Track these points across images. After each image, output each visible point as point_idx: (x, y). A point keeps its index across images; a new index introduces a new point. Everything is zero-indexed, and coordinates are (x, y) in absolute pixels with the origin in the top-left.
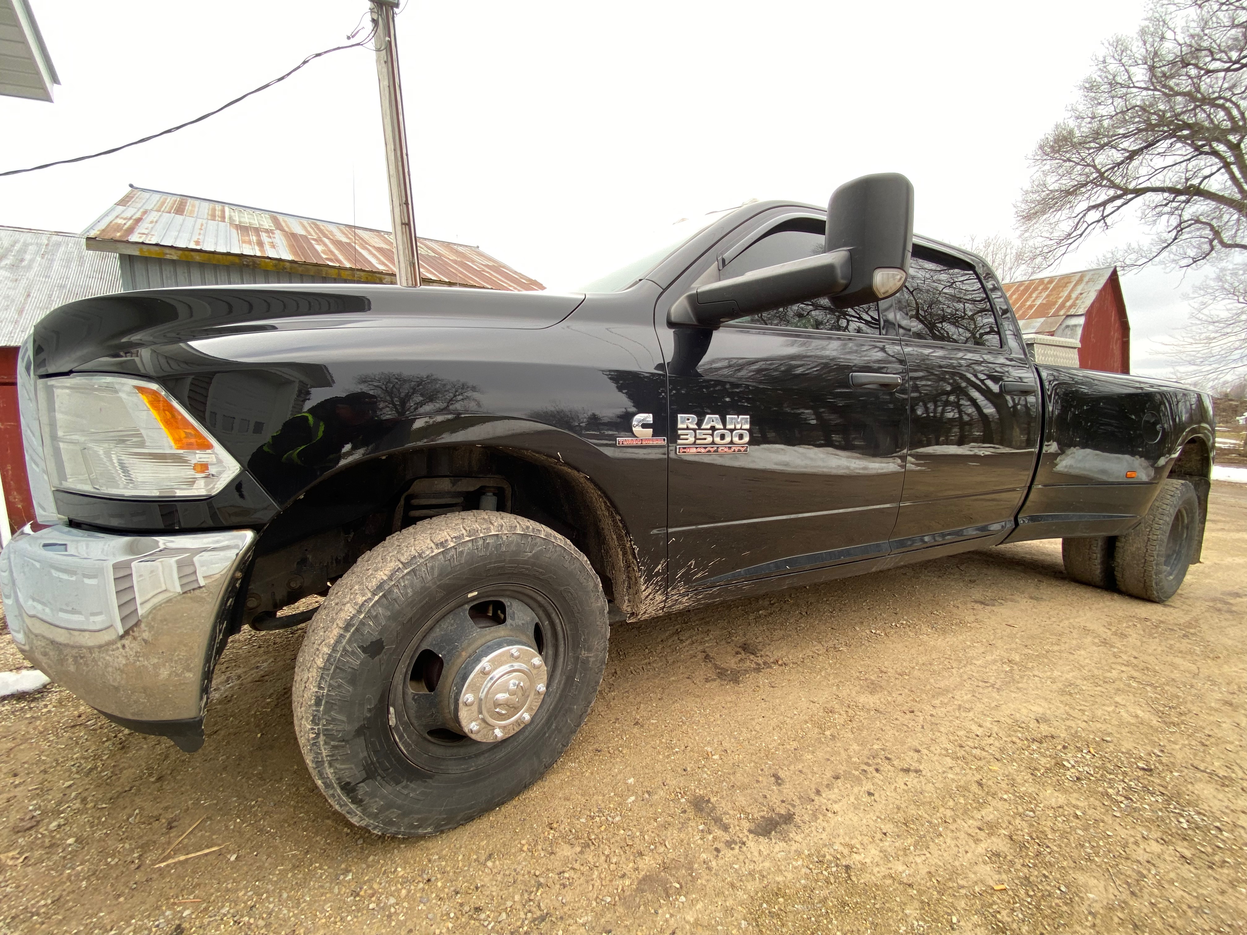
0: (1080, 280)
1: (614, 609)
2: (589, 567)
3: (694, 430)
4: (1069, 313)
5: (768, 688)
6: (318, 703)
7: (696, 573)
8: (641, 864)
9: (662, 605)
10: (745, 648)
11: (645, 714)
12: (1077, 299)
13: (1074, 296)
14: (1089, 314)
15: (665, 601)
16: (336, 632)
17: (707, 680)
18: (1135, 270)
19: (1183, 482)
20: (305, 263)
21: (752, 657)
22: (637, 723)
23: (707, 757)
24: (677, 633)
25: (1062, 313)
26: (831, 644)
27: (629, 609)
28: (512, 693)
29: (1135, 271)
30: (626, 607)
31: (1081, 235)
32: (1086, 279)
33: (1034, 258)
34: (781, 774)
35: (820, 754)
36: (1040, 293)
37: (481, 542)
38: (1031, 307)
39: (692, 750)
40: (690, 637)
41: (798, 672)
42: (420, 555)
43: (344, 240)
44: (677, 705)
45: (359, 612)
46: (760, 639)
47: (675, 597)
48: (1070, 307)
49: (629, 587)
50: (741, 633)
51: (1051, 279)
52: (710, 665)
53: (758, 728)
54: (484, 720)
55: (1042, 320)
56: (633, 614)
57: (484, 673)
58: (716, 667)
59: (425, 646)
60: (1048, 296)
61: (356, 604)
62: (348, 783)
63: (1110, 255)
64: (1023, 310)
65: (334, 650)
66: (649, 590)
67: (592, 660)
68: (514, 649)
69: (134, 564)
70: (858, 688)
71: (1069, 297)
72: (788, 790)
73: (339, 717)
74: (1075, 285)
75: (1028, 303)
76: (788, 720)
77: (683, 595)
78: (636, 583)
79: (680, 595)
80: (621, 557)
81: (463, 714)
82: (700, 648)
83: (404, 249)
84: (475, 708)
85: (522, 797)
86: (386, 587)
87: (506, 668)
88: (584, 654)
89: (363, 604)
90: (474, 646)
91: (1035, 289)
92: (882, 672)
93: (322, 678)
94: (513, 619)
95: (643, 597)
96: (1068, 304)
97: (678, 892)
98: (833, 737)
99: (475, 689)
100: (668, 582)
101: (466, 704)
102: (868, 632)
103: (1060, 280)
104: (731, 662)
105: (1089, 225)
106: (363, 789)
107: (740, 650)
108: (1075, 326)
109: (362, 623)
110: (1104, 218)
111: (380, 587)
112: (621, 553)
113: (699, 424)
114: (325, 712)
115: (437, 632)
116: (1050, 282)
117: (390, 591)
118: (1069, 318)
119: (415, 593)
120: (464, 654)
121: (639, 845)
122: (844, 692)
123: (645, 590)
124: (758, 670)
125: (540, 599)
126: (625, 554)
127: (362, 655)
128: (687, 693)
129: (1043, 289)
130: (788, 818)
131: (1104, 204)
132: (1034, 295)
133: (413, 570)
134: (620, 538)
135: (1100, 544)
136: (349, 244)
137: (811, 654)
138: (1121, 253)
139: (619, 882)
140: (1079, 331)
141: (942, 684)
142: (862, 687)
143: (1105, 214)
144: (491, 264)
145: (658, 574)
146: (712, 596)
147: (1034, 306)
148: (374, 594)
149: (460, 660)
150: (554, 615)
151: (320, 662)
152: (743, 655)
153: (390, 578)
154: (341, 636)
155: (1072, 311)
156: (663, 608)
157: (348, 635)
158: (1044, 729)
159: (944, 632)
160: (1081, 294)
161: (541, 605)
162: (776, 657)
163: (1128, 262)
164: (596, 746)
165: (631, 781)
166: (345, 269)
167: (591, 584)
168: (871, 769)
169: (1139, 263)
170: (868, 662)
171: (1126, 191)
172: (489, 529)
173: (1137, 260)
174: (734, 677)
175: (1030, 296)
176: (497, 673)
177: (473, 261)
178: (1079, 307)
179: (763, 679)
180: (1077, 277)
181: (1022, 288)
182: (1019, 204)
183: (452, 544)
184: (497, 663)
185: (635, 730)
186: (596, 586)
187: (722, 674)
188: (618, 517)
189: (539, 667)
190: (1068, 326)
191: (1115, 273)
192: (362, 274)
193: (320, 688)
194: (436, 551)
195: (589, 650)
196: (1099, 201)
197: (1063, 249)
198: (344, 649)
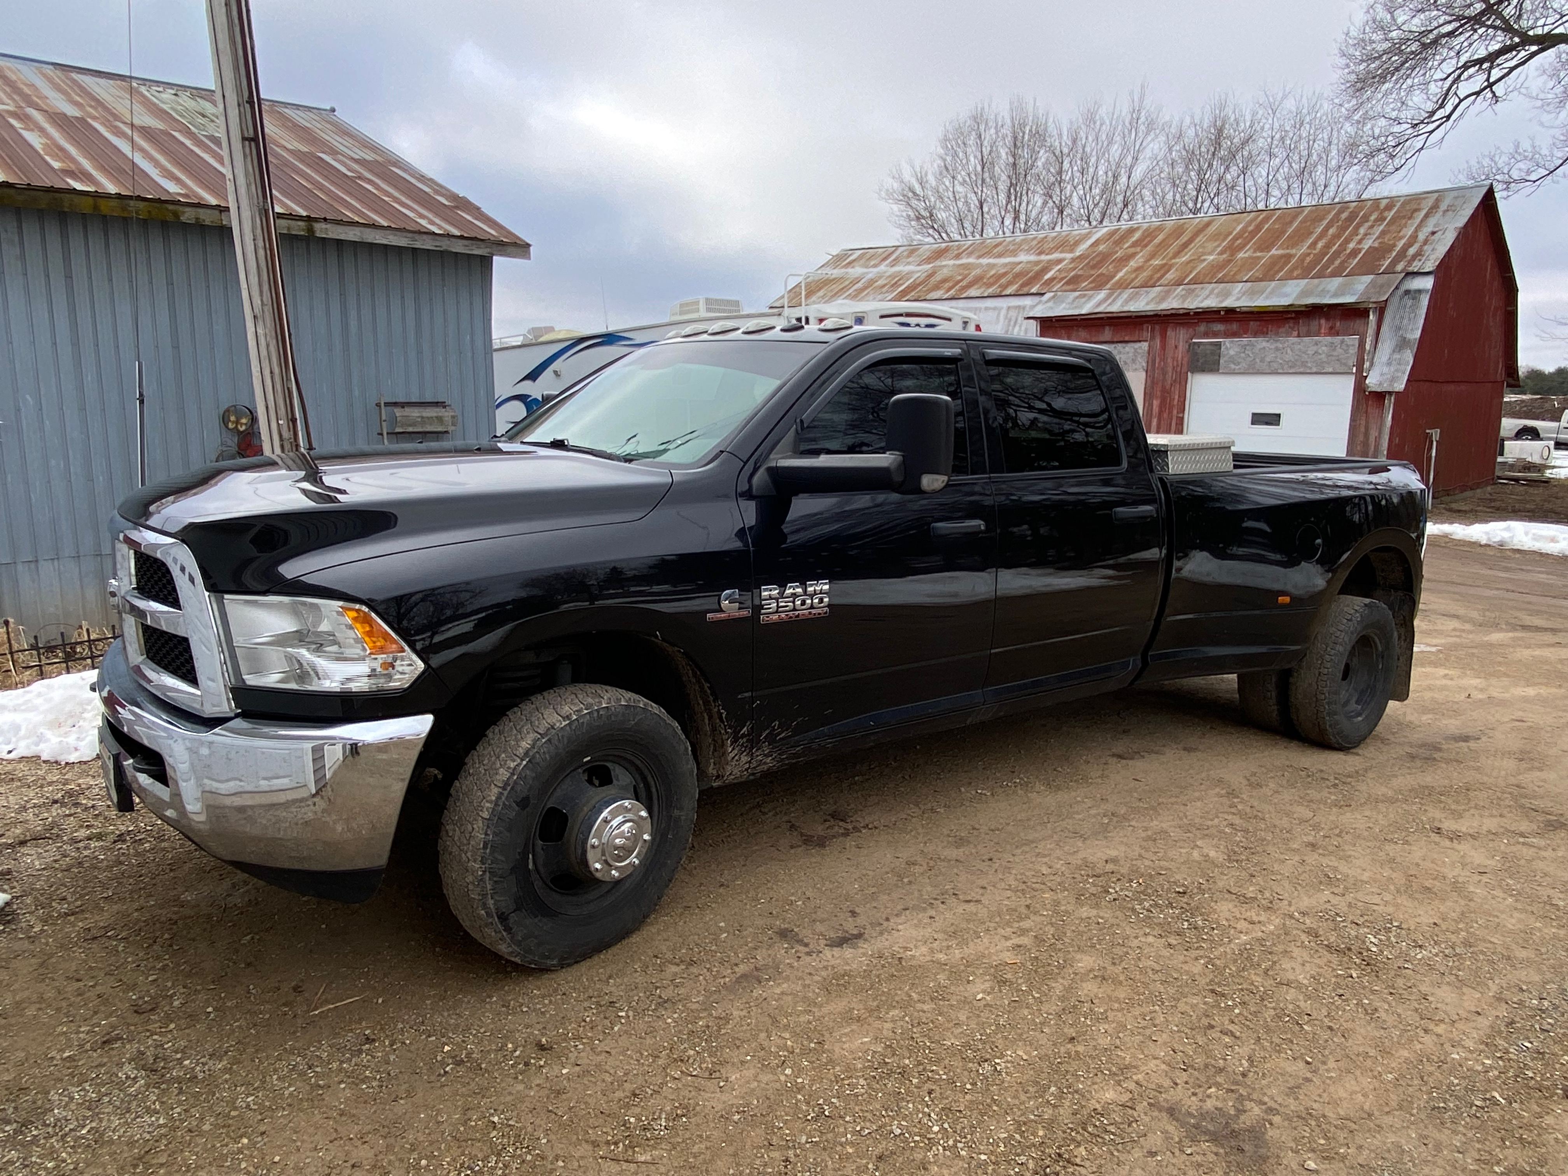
0: (1435, 207)
1: (702, 774)
2: (679, 731)
3: (777, 599)
4: (1410, 269)
5: (853, 849)
6: (485, 847)
7: (779, 734)
8: (737, 969)
9: (747, 766)
10: (835, 815)
11: (729, 878)
12: (1426, 242)
13: (1421, 236)
14: (1443, 271)
15: (750, 762)
16: (495, 791)
17: (792, 847)
18: (1528, 188)
19: (1367, 601)
20: (29, 188)
21: (841, 824)
22: (722, 885)
23: (792, 903)
24: (758, 806)
25: (1399, 267)
26: (929, 806)
27: (715, 772)
28: (627, 839)
29: (1529, 190)
30: (711, 770)
31: (1448, 117)
32: (1443, 206)
33: (1371, 155)
34: (857, 910)
35: (895, 895)
36: (1372, 227)
37: (595, 715)
38: (1355, 252)
39: (777, 900)
40: (774, 809)
41: (888, 833)
42: (553, 727)
43: (72, 111)
44: (762, 869)
45: (513, 774)
46: (852, 806)
47: (760, 758)
48: (1414, 257)
49: (715, 750)
50: (831, 801)
51: (1392, 202)
52: (795, 834)
53: (840, 880)
54: (606, 862)
55: (1368, 279)
56: (718, 777)
57: (606, 821)
58: (802, 834)
59: (549, 805)
60: (1383, 233)
61: (509, 768)
62: (503, 913)
63: (1486, 162)
64: (1342, 257)
65: (496, 805)
66: (736, 752)
67: (683, 818)
68: (627, 803)
69: (326, 747)
70: (945, 843)
71: (1414, 238)
72: (861, 920)
73: (499, 857)
74: (1427, 216)
75: (1352, 245)
76: (870, 873)
77: (766, 756)
78: (723, 745)
79: (765, 755)
80: (707, 721)
81: (591, 855)
82: (786, 818)
83: (248, 185)
84: (599, 850)
85: (624, 942)
86: (531, 754)
87: (620, 819)
88: (676, 813)
89: (515, 769)
90: (593, 802)
91: (1365, 219)
92: (974, 829)
93: (488, 827)
94: (618, 780)
95: (729, 758)
96: (1412, 251)
97: (768, 980)
98: (910, 882)
99: (599, 836)
100: (753, 743)
101: (593, 847)
102: (973, 792)
103: (1404, 204)
104: (819, 830)
105: (1461, 101)
106: (513, 918)
107: (829, 818)
108: (1419, 291)
109: (515, 782)
110: (1490, 85)
111: (526, 754)
112: (706, 717)
113: (781, 594)
114: (492, 853)
115: (559, 793)
116: (1389, 207)
117: (534, 757)
118: (1409, 278)
119: (551, 757)
120: (585, 808)
121: (734, 960)
122: (930, 848)
123: (731, 752)
124: (846, 834)
125: (638, 762)
126: (710, 717)
127: (517, 808)
128: (772, 859)
129: (1376, 221)
130: (859, 936)
131: (1492, 57)
132: (1362, 231)
133: (549, 740)
134: (706, 703)
135: (1274, 680)
136: (81, 120)
137: (905, 816)
138: (1505, 158)
139: (722, 981)
140: (1425, 301)
141: (1030, 837)
142: (948, 842)
143: (1492, 80)
144: (369, 156)
145: (743, 736)
146: (796, 756)
147: (1360, 250)
148: (522, 760)
149: (582, 815)
150: (650, 779)
151: (486, 815)
152: (832, 822)
153: (533, 746)
154: (501, 794)
155: (1415, 267)
156: (747, 770)
157: (506, 793)
158: (1110, 867)
159: (1059, 788)
160: (1433, 233)
161: (638, 769)
162: (867, 822)
163: (1515, 175)
164: (685, 904)
165: (722, 924)
166: (108, 196)
167: (682, 747)
168: (939, 902)
169: (1533, 177)
170: (963, 820)
171: (1526, 40)
172: (600, 703)
173: (1529, 172)
174: (821, 843)
175: (1355, 232)
176: (615, 823)
177: (334, 152)
178: (1428, 259)
179: (850, 842)
180: (1430, 202)
181: (1344, 216)
182: (1351, 51)
183: (575, 717)
184: (614, 814)
185: (721, 890)
186: (687, 749)
187: (808, 841)
188: (707, 685)
189: (646, 818)
190: (1407, 292)
191: (1490, 195)
192: (141, 205)
193: (486, 834)
194: (564, 723)
195: (681, 809)
196: (1482, 53)
197: (1418, 143)
198: (504, 804)
